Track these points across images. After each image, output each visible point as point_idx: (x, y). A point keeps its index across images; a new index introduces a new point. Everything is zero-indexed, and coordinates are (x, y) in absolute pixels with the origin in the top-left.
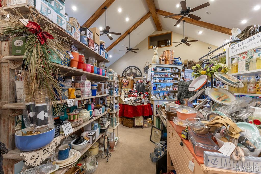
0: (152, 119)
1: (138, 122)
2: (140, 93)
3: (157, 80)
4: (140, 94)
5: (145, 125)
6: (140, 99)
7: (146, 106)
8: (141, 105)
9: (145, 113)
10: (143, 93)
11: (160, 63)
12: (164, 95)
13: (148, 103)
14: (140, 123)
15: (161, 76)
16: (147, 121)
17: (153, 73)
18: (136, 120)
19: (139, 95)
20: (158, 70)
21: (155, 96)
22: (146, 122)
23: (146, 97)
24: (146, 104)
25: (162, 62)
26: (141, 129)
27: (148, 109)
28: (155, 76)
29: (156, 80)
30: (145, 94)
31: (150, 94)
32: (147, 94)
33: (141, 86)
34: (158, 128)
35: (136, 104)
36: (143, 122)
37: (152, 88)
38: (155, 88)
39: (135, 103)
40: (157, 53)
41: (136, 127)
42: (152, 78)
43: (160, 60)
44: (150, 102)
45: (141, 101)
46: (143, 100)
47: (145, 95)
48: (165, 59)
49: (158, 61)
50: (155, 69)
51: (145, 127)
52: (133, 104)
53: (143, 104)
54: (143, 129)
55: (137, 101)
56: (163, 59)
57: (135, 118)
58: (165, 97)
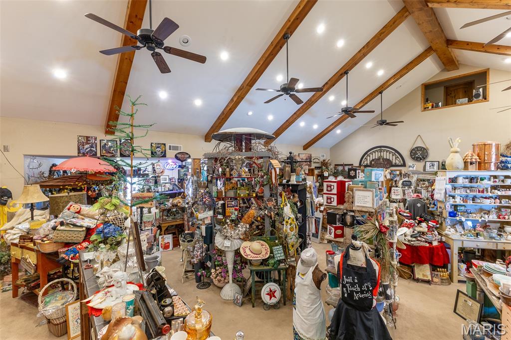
0: (447, 271)
1: (421, 274)
2: (418, 218)
3: (458, 201)
4: (420, 222)
5: (435, 280)
6: (423, 233)
7: (436, 247)
8: (427, 245)
9: (435, 259)
10: (426, 220)
11: (466, 168)
12: (474, 227)
13: (441, 242)
14: (424, 275)
15: (468, 191)
16: (439, 273)
17: (449, 187)
18: (415, 268)
19: (418, 224)
20: (461, 181)
21: (453, 230)
22: (437, 275)
23: (434, 229)
24: (435, 243)
25: (470, 167)
26: (427, 286)
27: (441, 253)
28: (452, 194)
29: (456, 200)
30: (431, 224)
31: (441, 224)
32: (435, 224)
33: (419, 205)
34: (473, 297)
35: (416, 244)
36: (431, 274)
37: (446, 214)
38: (453, 214)
39: (414, 241)
40: (458, 150)
41: (418, 280)
42: (447, 196)
43: (466, 163)
44: (444, 239)
45: (425, 237)
46: (429, 237)
47: (429, 225)
48: (479, 160)
49: (462, 165)
50: (453, 180)
51: (436, 283)
52: (412, 243)
53: (430, 243)
54: (432, 286)
55: (419, 238)
56: (474, 160)
57: (414, 266)
58: (477, 235)
